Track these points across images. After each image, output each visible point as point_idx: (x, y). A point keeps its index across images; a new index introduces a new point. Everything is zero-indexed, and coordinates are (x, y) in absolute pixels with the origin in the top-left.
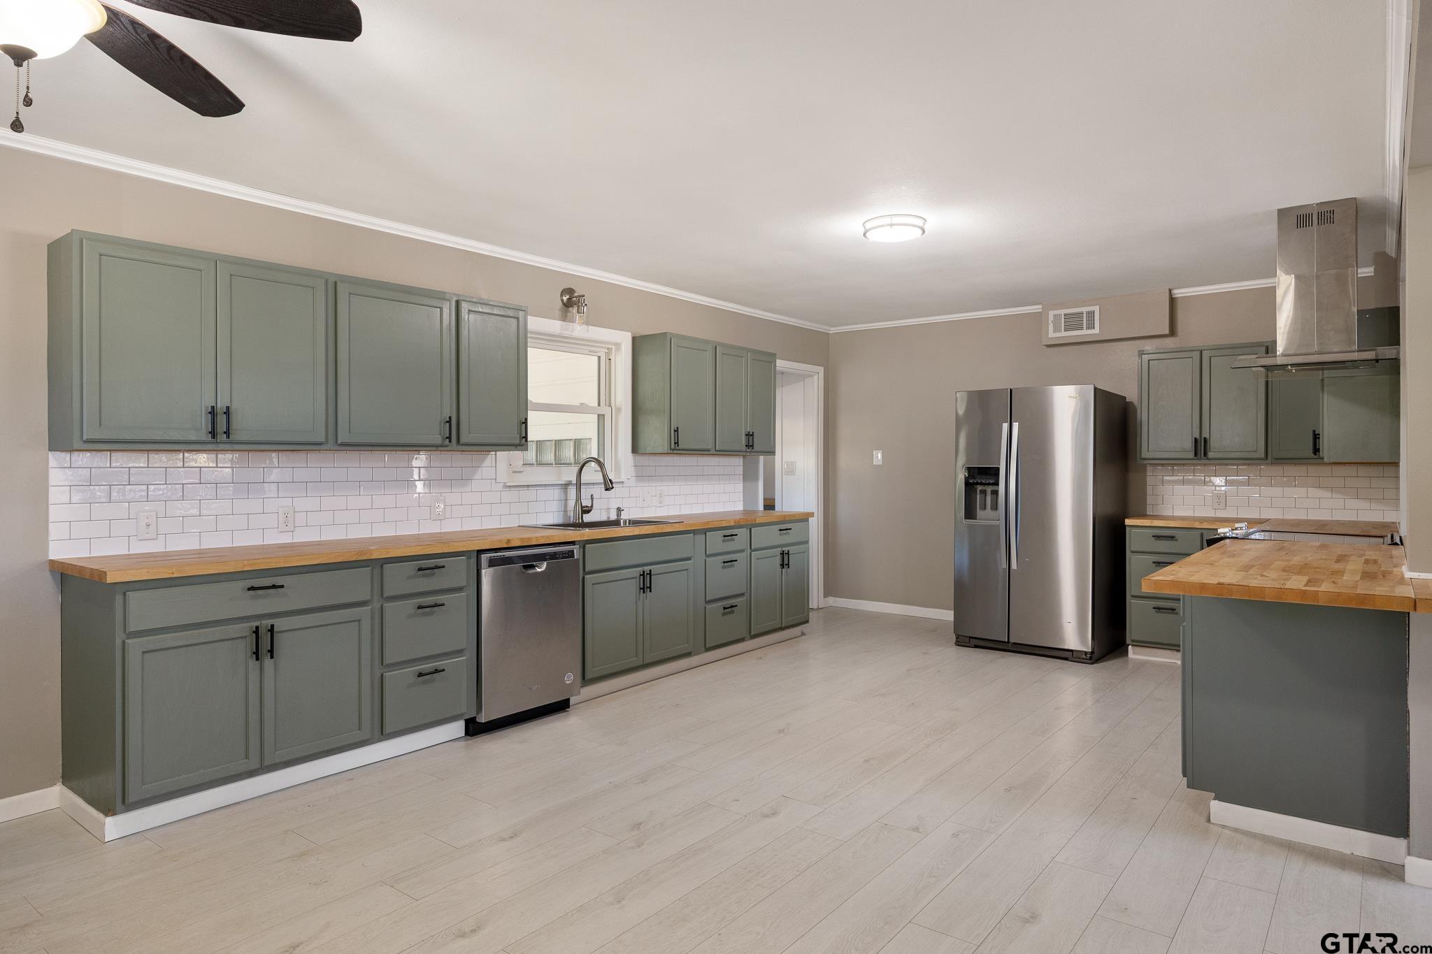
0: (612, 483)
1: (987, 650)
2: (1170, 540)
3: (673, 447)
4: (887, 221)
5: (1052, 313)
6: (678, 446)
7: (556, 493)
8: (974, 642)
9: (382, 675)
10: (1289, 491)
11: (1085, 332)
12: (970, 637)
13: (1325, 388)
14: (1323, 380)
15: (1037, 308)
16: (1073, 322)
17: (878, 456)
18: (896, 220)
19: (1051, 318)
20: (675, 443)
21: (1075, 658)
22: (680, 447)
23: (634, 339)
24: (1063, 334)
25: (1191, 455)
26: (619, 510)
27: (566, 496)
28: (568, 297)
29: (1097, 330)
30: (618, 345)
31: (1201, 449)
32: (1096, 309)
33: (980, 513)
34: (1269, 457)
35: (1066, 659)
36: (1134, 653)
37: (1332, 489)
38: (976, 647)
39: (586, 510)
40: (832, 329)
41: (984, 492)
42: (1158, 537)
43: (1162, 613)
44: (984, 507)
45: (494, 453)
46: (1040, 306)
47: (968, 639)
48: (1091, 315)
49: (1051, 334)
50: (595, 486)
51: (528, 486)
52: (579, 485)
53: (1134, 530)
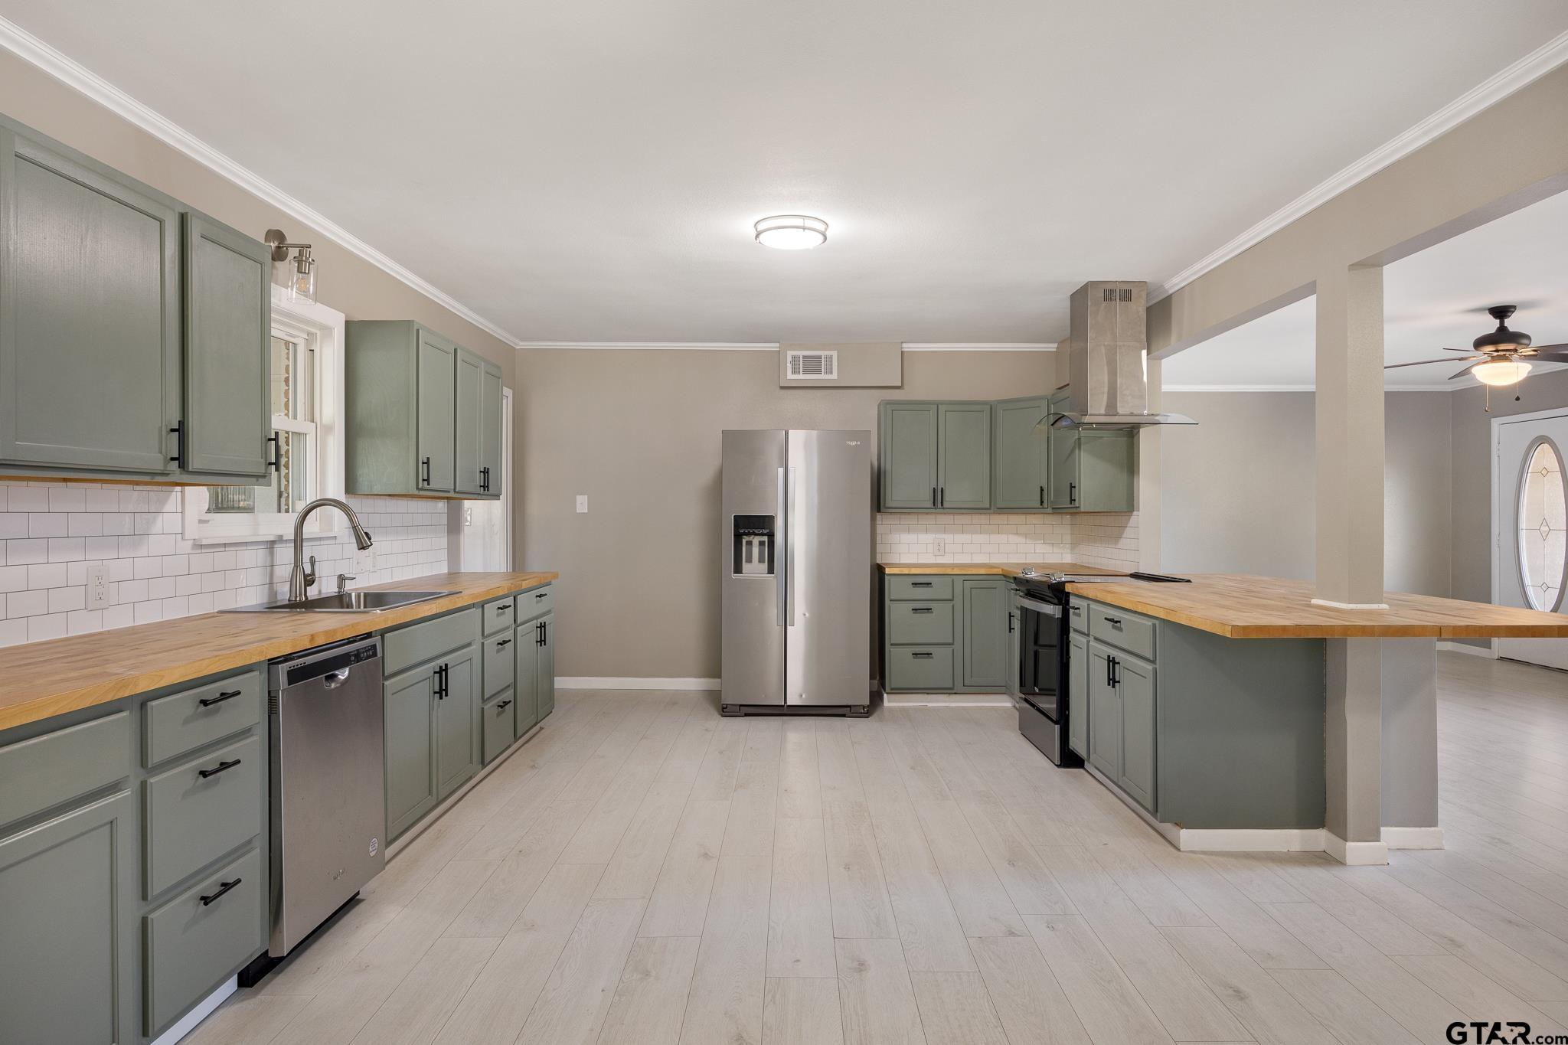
0: (370, 539)
1: (765, 717)
2: (926, 587)
3: (420, 486)
4: (799, 222)
5: (790, 354)
6: (428, 484)
7: (259, 555)
8: (745, 710)
9: (144, 921)
10: (995, 538)
11: (822, 376)
12: (741, 706)
13: (1082, 447)
14: (1079, 439)
15: (773, 346)
16: (813, 365)
17: (582, 504)
18: (809, 223)
19: (789, 359)
20: (424, 480)
21: (853, 713)
22: (433, 485)
23: (347, 323)
24: (801, 376)
25: (930, 504)
26: (342, 579)
27: (272, 560)
28: (276, 244)
29: (835, 376)
30: (327, 330)
31: (938, 500)
32: (835, 354)
33: (745, 566)
34: (992, 508)
35: (844, 716)
36: (889, 702)
37: (1026, 535)
38: (746, 715)
39: (309, 580)
40: (521, 343)
41: (749, 543)
42: (915, 584)
43: (919, 658)
44: (749, 560)
45: (179, 489)
46: (778, 345)
47: (738, 707)
48: (829, 359)
49: (790, 376)
50: (322, 543)
51: (225, 545)
52: (299, 541)
53: (893, 579)
